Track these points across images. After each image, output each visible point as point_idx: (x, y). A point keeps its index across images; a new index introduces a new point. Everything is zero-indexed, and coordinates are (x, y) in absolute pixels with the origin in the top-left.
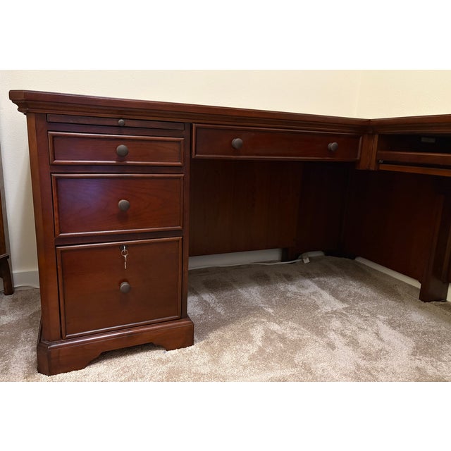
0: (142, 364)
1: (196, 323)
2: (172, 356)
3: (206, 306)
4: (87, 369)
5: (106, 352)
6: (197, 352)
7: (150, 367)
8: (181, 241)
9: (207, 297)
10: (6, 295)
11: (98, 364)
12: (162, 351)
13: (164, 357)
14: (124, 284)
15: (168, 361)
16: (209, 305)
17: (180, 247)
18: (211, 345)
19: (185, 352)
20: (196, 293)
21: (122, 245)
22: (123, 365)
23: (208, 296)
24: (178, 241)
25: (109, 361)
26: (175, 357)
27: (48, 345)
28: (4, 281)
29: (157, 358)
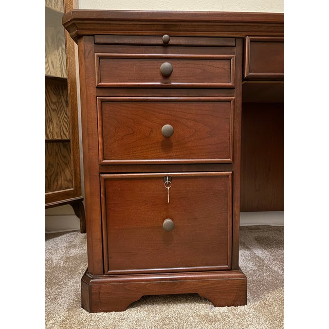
0: (185, 318)
1: (249, 279)
2: (221, 314)
3: (259, 262)
4: (127, 312)
5: (149, 296)
6: (251, 315)
7: (194, 324)
8: (230, 177)
9: (259, 252)
10: (81, 233)
11: (138, 309)
12: (209, 306)
13: (210, 314)
14: (167, 221)
15: (215, 320)
16: (263, 261)
17: (230, 185)
18: (269, 308)
19: (236, 312)
20: (247, 248)
21: (166, 176)
22: (165, 314)
23: (261, 252)
24: (227, 176)
25: (150, 307)
26: (224, 317)
27: (91, 279)
28: (81, 221)
29: (202, 313)
